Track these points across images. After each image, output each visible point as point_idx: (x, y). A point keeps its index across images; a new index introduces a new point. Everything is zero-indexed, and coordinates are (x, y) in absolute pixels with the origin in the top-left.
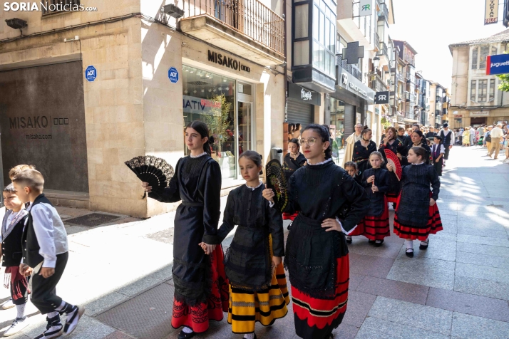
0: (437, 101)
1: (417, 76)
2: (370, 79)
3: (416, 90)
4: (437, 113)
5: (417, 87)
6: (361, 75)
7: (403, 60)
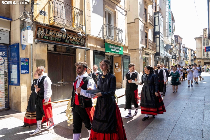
0: (191, 56)
1: (183, 47)
2: (170, 51)
3: (183, 52)
4: (192, 60)
5: (183, 51)
7: (178, 42)
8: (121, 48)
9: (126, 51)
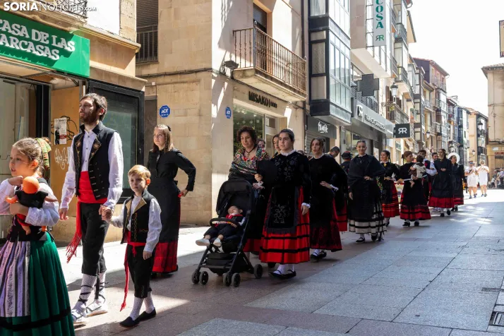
0: (478, 136)
1: (450, 104)
2: (388, 109)
4: (480, 150)
5: (450, 116)
6: (377, 105)
7: (431, 84)
8: (71, 43)
9: (124, 67)
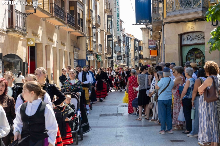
0: (135, 50)
1: (124, 36)
3: (123, 45)
4: (136, 58)
5: (124, 42)
